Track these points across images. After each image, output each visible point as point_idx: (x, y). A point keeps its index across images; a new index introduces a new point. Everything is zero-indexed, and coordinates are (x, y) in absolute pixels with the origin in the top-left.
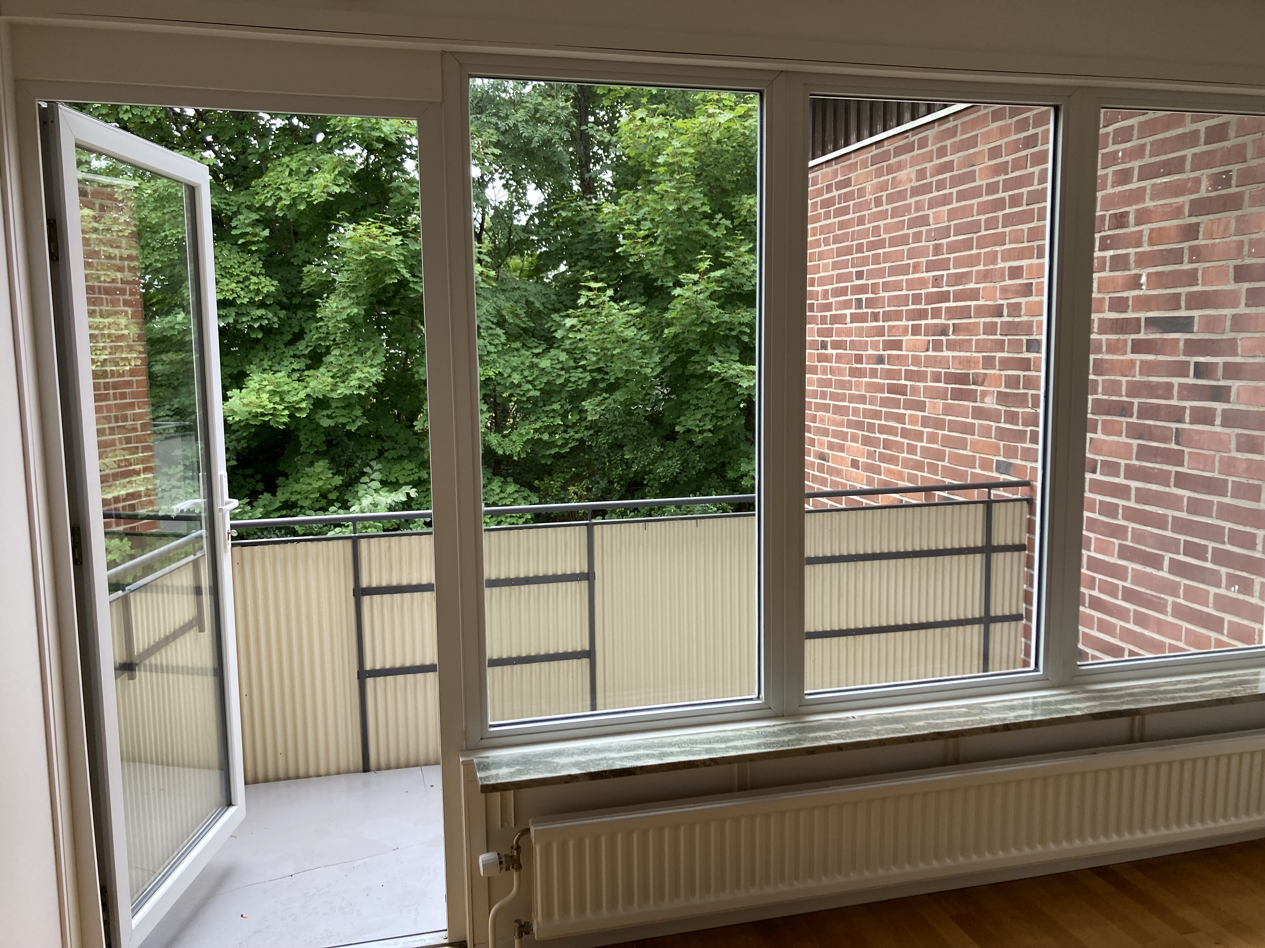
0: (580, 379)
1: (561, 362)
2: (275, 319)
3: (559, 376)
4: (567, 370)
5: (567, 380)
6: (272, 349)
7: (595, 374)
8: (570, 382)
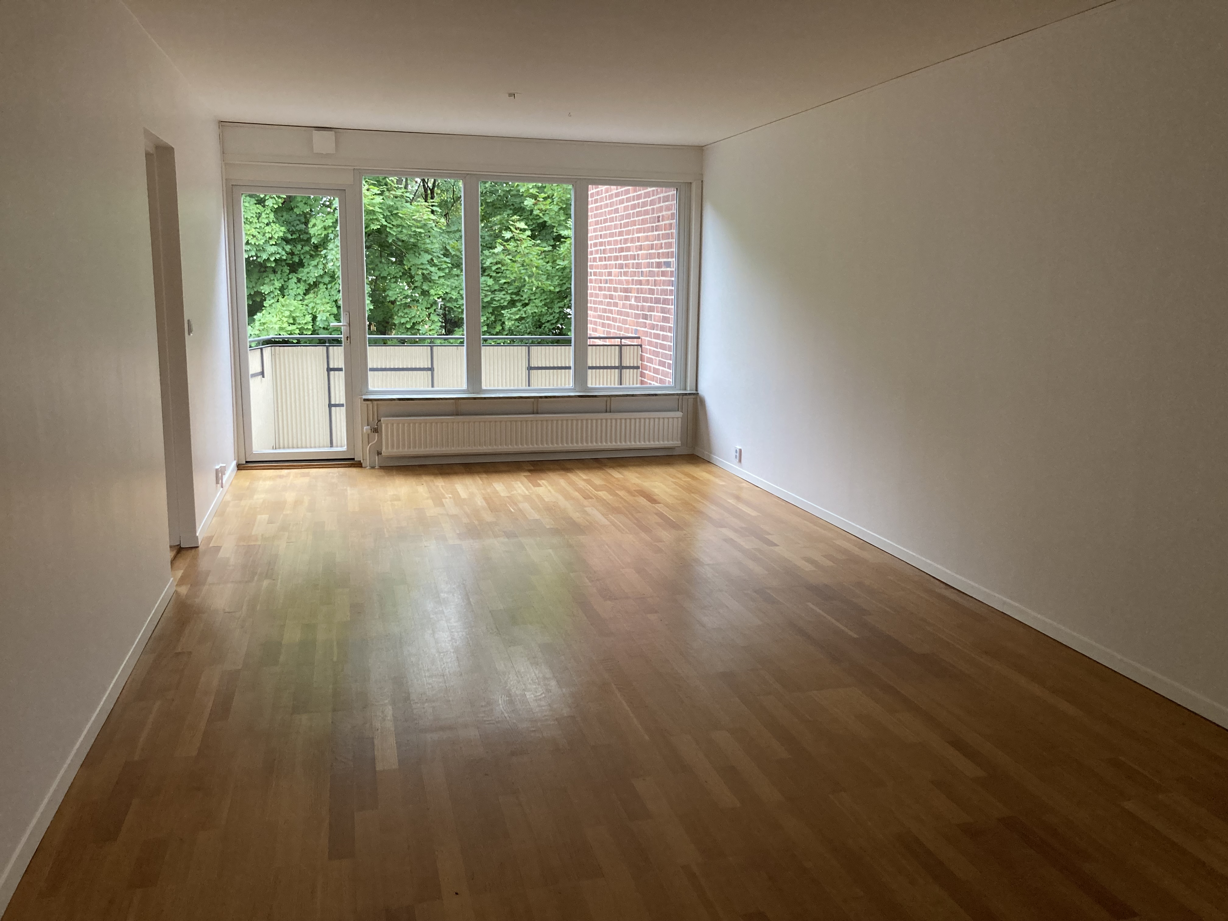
0: (502, 299)
1: (489, 286)
2: (284, 253)
3: (486, 296)
4: (493, 292)
5: (493, 299)
6: (279, 272)
7: (514, 296)
8: (495, 300)
